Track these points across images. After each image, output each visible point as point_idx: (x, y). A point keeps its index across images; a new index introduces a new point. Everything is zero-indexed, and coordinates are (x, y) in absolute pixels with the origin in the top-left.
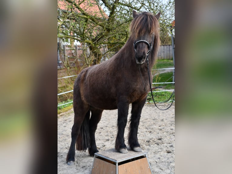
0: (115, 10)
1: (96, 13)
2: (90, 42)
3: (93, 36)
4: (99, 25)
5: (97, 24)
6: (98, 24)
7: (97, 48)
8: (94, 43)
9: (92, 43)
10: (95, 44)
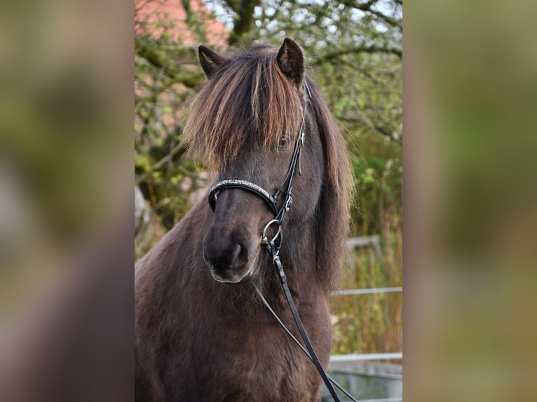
0: (258, 11)
1: (166, 28)
2: (143, 161)
3: (156, 134)
4: (179, 81)
5: (172, 77)
6: (180, 76)
7: (177, 190)
8: (158, 165)
9: (148, 168)
10: (164, 170)
